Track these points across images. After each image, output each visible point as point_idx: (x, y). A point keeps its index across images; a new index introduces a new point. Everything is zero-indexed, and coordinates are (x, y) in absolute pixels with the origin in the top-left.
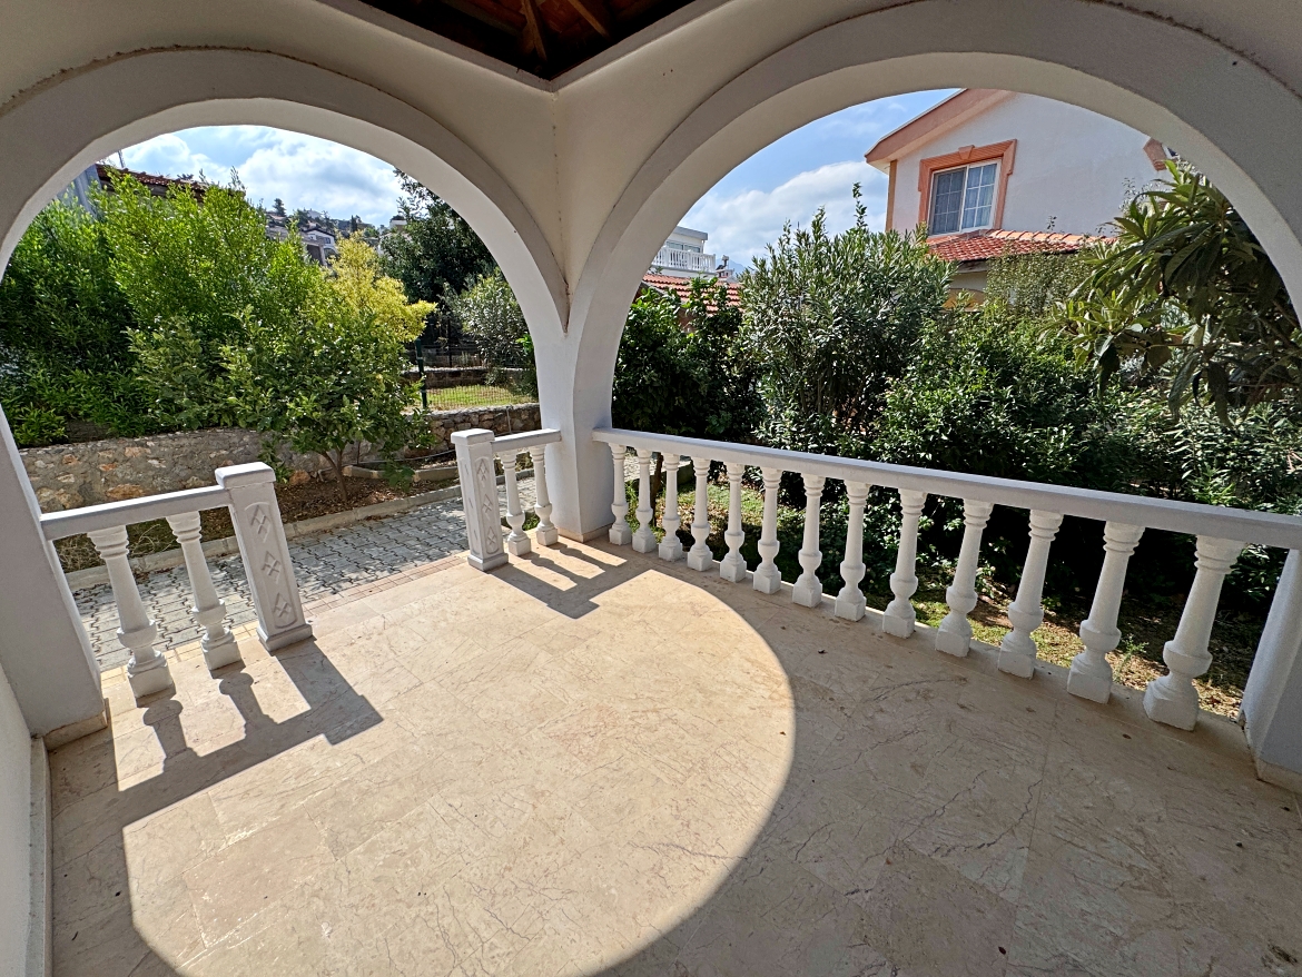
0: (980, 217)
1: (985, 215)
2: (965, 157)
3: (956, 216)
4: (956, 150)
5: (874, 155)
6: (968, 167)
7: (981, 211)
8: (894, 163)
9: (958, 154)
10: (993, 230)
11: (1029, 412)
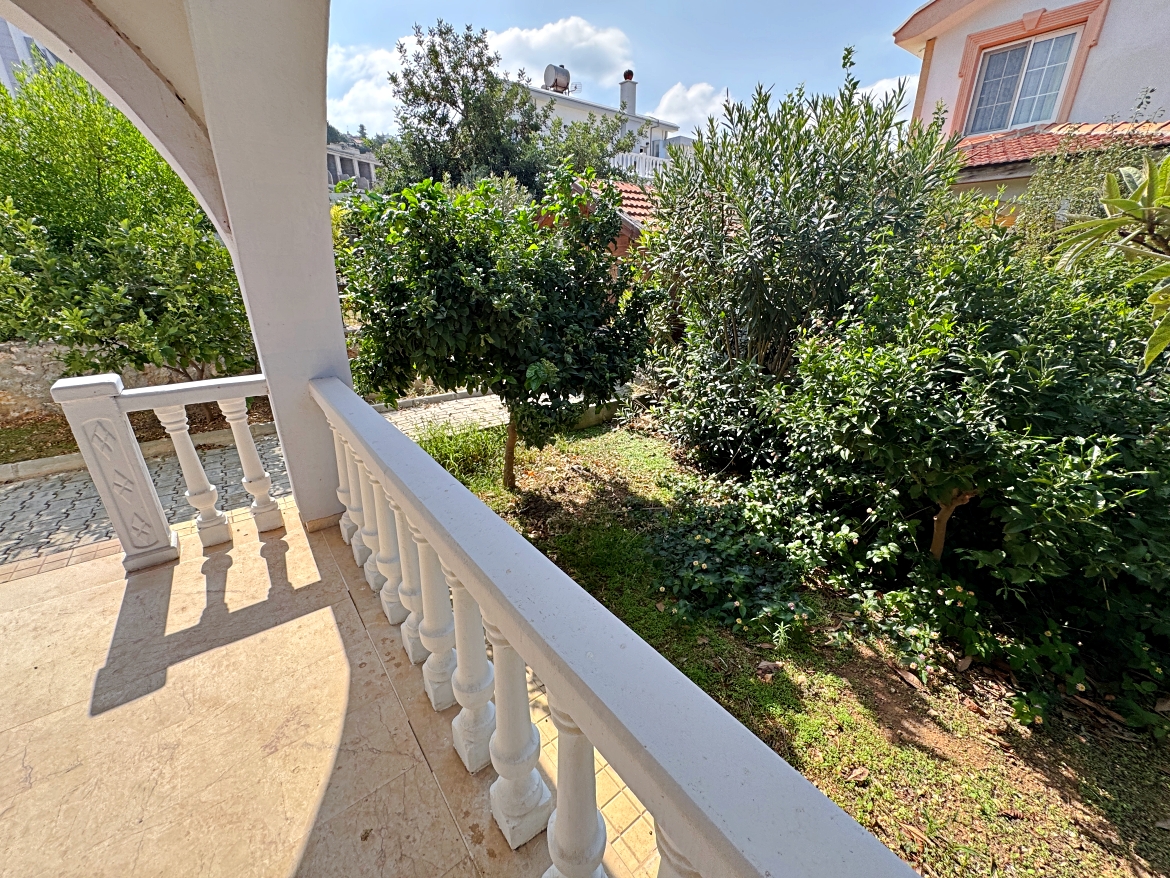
0: (1041, 108)
1: (1048, 103)
2: (1030, 27)
3: (1006, 109)
4: (1019, 17)
5: (906, 32)
6: (1033, 40)
7: (1043, 101)
8: (931, 42)
9: (1022, 22)
10: (1054, 124)
11: (1034, 399)
